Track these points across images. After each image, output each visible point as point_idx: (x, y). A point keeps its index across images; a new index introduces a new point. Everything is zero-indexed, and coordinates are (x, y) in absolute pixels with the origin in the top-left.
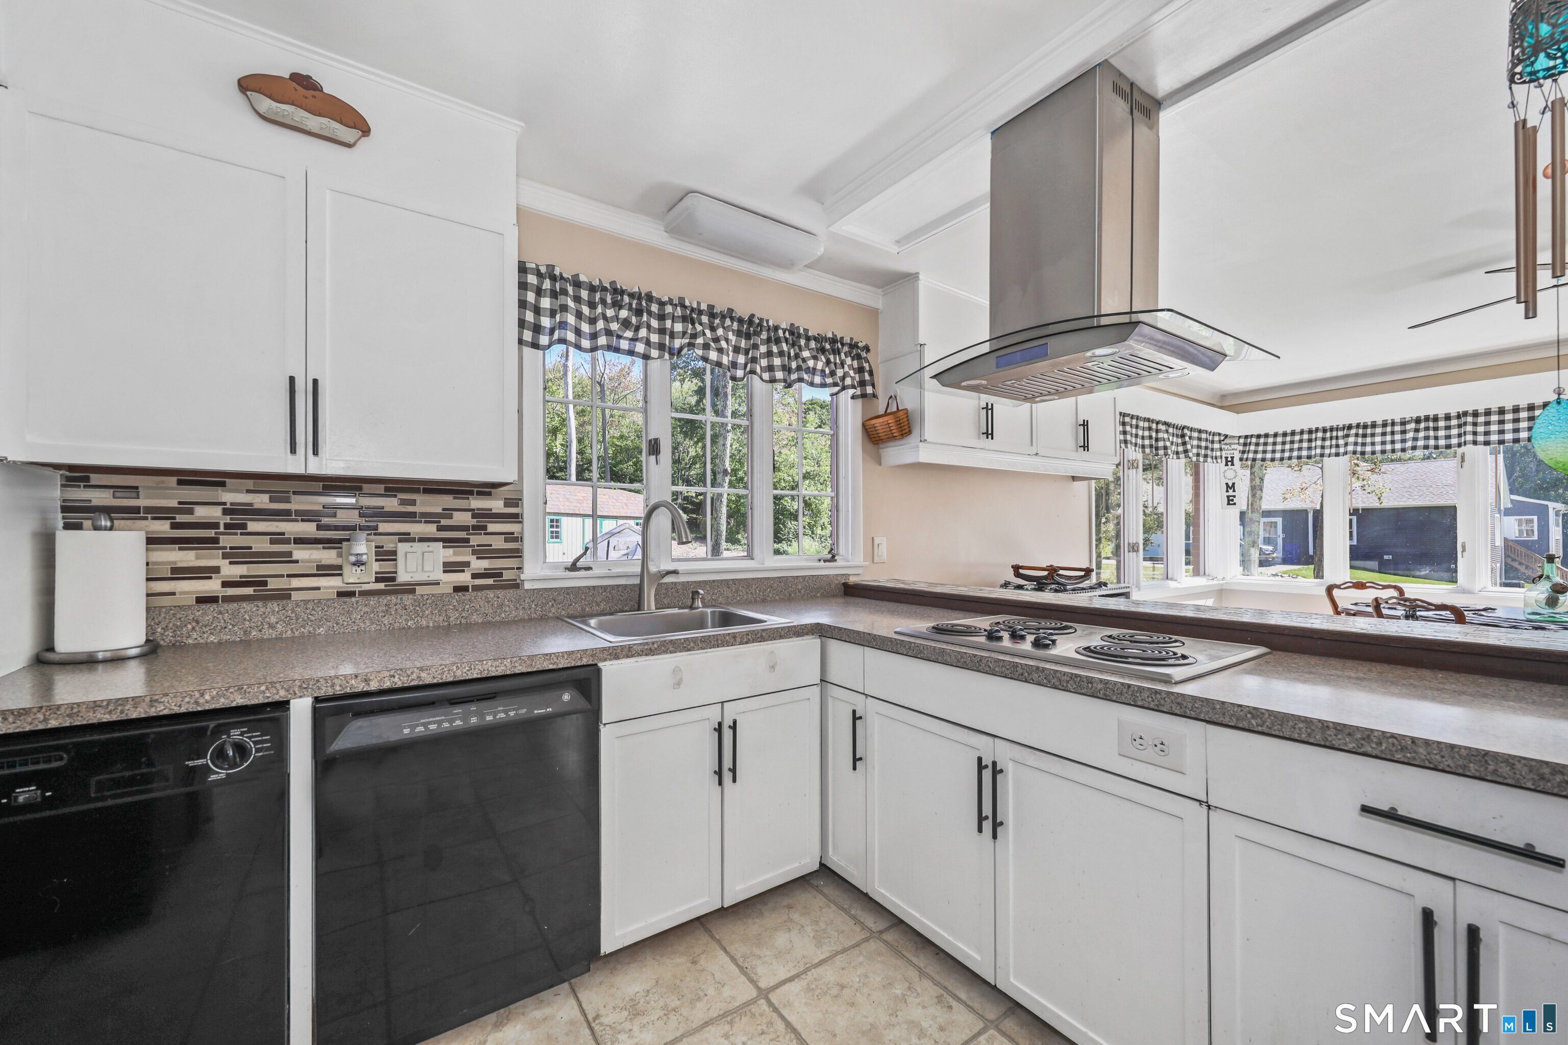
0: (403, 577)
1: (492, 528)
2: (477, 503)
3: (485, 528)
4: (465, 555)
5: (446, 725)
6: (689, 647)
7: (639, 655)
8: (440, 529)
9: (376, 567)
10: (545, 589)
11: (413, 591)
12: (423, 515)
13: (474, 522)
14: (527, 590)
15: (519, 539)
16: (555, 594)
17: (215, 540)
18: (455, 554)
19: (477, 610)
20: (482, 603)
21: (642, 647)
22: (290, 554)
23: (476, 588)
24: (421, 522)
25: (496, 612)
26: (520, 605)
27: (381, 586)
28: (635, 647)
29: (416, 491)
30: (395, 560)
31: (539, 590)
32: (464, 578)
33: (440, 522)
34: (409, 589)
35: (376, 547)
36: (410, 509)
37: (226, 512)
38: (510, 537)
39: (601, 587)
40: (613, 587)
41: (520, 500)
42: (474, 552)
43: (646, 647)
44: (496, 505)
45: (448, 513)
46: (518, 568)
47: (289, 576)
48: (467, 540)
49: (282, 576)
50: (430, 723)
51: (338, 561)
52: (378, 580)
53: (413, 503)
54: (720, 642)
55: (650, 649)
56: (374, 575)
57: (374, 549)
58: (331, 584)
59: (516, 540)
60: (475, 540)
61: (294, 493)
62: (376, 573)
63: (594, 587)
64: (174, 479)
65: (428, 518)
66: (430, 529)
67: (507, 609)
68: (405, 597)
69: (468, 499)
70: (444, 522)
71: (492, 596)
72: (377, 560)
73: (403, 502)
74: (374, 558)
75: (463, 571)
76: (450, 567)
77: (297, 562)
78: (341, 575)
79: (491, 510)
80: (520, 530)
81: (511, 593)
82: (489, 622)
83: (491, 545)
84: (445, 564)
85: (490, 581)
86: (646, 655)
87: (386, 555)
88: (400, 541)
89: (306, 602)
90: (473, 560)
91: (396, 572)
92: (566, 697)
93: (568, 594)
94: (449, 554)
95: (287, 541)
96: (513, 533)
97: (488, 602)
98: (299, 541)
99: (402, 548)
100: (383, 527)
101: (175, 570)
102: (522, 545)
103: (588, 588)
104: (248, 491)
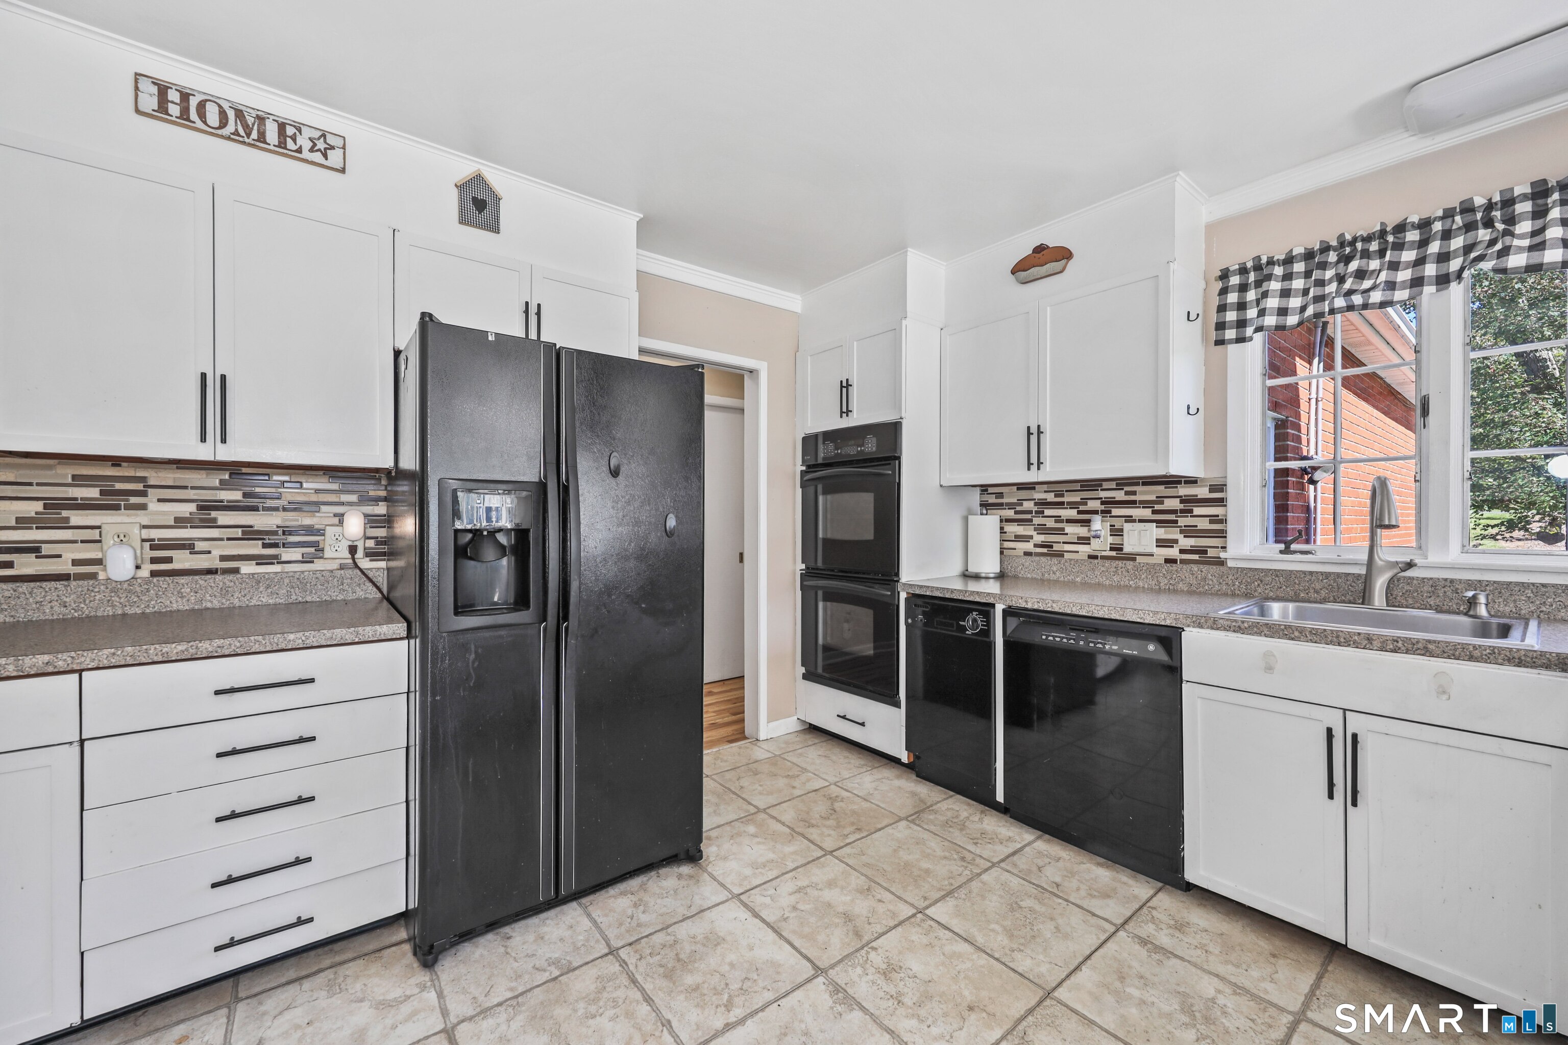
0: (1127, 549)
1: (1197, 511)
2: (1184, 491)
3: (1191, 511)
4: (1173, 534)
5: (1065, 640)
6: (1293, 636)
7: (1225, 629)
8: (1154, 512)
9: (1110, 540)
10: (1250, 569)
11: (1134, 559)
12: (1141, 502)
13: (1182, 506)
14: (1230, 568)
15: (1223, 521)
16: (1261, 575)
17: (1031, 520)
18: (1166, 533)
19: (1182, 580)
20: (1187, 575)
21: (1229, 623)
22: (1063, 529)
23: (1183, 562)
24: (1140, 507)
25: (1200, 584)
26: (1223, 581)
27: (1114, 553)
28: (1221, 621)
29: (1137, 484)
30: (1122, 535)
31: (1243, 569)
32: (1173, 552)
33: (1154, 507)
34: (1132, 557)
35: (1111, 526)
36: (1132, 498)
37: (1036, 504)
38: (1214, 519)
39: (1322, 573)
40: (1338, 575)
41: (1225, 485)
42: (1181, 532)
43: (1234, 624)
44: (1202, 492)
45: (1160, 500)
46: (1222, 548)
47: (1064, 543)
48: (1176, 522)
49: (1060, 543)
50: (1057, 637)
51: (1087, 535)
52: (1112, 549)
53: (1134, 493)
54: (1342, 640)
55: (1239, 627)
56: (1109, 546)
57: (1109, 527)
58: (1084, 549)
59: (1221, 521)
60: (1182, 522)
61: (1067, 491)
62: (1111, 544)
63: (1311, 573)
64: (1016, 487)
65: (1145, 504)
66: (1147, 513)
67: (1211, 582)
68: (1128, 563)
69: (1177, 487)
70: (1157, 507)
71: (1196, 569)
72: (1111, 535)
73: (1127, 493)
74: (1109, 533)
75: (1172, 547)
76: (1162, 543)
77: (1067, 534)
78: (1089, 544)
79: (1197, 496)
80: (1224, 513)
81: (1214, 569)
82: (1194, 591)
83: (1196, 526)
84: (1158, 540)
85: (1196, 557)
86: (1234, 631)
87: (1117, 532)
88: (1126, 521)
89: (1071, 560)
90: (1180, 537)
91: (1123, 545)
92: (1151, 647)
93: (1277, 576)
94: (1162, 533)
95: (1062, 521)
96: (1218, 516)
97: (1193, 574)
98: (1069, 521)
99: (1127, 527)
100: (1116, 512)
101: (1016, 536)
102: (1226, 527)
103: (1304, 572)
104: (1045, 492)
